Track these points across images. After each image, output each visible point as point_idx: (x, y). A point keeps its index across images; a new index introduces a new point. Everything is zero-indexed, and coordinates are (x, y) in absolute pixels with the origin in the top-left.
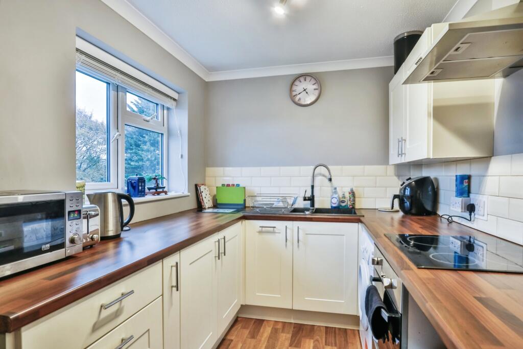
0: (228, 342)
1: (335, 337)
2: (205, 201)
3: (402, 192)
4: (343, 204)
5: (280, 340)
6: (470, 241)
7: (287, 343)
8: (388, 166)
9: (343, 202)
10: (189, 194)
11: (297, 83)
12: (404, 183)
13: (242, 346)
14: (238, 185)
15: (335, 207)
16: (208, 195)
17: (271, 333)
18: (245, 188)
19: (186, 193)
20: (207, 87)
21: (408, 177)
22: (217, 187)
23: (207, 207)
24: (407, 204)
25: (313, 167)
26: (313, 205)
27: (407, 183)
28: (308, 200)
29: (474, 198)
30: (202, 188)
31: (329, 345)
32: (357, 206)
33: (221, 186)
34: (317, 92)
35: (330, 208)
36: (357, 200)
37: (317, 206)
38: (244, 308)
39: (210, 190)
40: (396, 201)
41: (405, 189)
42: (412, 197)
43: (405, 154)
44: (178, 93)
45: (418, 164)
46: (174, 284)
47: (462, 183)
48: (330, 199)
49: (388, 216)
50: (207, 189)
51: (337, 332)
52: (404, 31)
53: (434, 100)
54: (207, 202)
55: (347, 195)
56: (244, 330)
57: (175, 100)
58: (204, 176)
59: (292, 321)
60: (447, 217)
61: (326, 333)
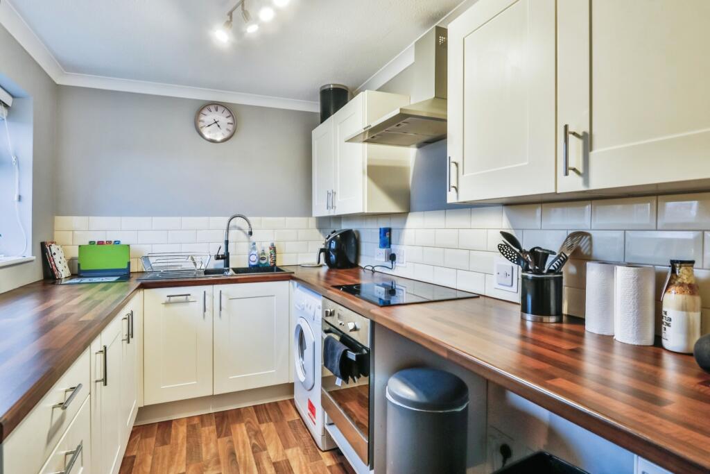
1: (268, 413)
2: (60, 267)
3: (328, 245)
4: (263, 262)
5: (203, 435)
6: (392, 287)
7: (214, 436)
8: (310, 219)
9: (263, 259)
10: (34, 258)
11: (206, 111)
12: (329, 236)
13: (153, 459)
14: (117, 243)
15: (254, 266)
16: (63, 259)
17: (188, 431)
18: (129, 246)
19: (29, 256)
20: (58, 92)
21: (333, 230)
22: (80, 246)
23: (63, 277)
24: (333, 257)
25: (228, 218)
26: (227, 264)
27: (332, 236)
28: (222, 259)
29: (395, 248)
30: (54, 248)
31: (263, 423)
32: (278, 264)
33: (87, 243)
34: (231, 127)
35: (247, 266)
36: (277, 255)
37: (232, 265)
38: (143, 411)
39: (65, 252)
40: (322, 254)
41: (330, 242)
42: (339, 251)
43: (335, 207)
44: (13, 96)
45: (338, 218)
47: (385, 235)
48: (247, 256)
49: (316, 271)
50: (61, 249)
51: (267, 406)
52: (332, 82)
53: (368, 160)
54: (63, 271)
55: (268, 251)
56: (148, 440)
57: (6, 106)
58: (52, 231)
59: (212, 411)
60: (371, 268)
61: (256, 412)
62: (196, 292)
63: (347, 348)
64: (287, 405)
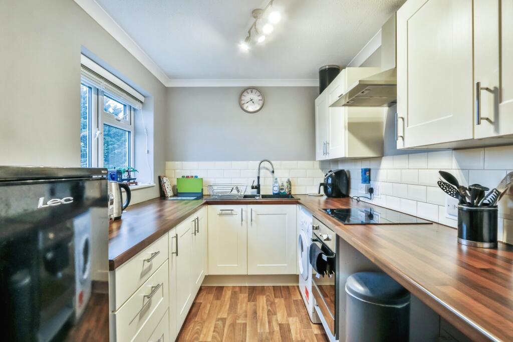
0: (199, 304)
1: (281, 292)
2: (168, 190)
3: (326, 181)
4: (282, 191)
5: (240, 298)
6: (371, 213)
7: (246, 300)
8: (315, 162)
9: (282, 189)
10: (155, 185)
11: (245, 94)
12: (327, 174)
13: (210, 306)
14: (196, 177)
15: (276, 194)
16: (170, 186)
17: (232, 294)
18: (202, 179)
19: (153, 184)
20: (167, 93)
21: (330, 170)
22: (177, 179)
23: (169, 196)
24: (330, 190)
25: (259, 162)
26: (259, 192)
27: (329, 174)
28: (255, 188)
29: (373, 184)
30: (165, 179)
31: (277, 298)
32: (292, 193)
33: (181, 177)
34: (261, 102)
35: (272, 194)
36: (292, 187)
37: (262, 193)
38: (207, 278)
39: (171, 182)
40: (322, 187)
41: (328, 178)
42: (333, 185)
43: (329, 153)
44: (144, 97)
45: (336, 161)
46: (174, 251)
47: (365, 174)
48: (272, 187)
49: (317, 199)
50: (168, 180)
51: (282, 288)
52: (326, 64)
53: (348, 118)
54: (169, 192)
55: (285, 184)
56: (209, 295)
57: (141, 102)
58: (164, 169)
59: (247, 285)
60: (356, 198)
61: (274, 290)
62: (237, 208)
63: (322, 252)
64: (295, 289)
